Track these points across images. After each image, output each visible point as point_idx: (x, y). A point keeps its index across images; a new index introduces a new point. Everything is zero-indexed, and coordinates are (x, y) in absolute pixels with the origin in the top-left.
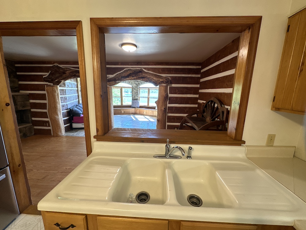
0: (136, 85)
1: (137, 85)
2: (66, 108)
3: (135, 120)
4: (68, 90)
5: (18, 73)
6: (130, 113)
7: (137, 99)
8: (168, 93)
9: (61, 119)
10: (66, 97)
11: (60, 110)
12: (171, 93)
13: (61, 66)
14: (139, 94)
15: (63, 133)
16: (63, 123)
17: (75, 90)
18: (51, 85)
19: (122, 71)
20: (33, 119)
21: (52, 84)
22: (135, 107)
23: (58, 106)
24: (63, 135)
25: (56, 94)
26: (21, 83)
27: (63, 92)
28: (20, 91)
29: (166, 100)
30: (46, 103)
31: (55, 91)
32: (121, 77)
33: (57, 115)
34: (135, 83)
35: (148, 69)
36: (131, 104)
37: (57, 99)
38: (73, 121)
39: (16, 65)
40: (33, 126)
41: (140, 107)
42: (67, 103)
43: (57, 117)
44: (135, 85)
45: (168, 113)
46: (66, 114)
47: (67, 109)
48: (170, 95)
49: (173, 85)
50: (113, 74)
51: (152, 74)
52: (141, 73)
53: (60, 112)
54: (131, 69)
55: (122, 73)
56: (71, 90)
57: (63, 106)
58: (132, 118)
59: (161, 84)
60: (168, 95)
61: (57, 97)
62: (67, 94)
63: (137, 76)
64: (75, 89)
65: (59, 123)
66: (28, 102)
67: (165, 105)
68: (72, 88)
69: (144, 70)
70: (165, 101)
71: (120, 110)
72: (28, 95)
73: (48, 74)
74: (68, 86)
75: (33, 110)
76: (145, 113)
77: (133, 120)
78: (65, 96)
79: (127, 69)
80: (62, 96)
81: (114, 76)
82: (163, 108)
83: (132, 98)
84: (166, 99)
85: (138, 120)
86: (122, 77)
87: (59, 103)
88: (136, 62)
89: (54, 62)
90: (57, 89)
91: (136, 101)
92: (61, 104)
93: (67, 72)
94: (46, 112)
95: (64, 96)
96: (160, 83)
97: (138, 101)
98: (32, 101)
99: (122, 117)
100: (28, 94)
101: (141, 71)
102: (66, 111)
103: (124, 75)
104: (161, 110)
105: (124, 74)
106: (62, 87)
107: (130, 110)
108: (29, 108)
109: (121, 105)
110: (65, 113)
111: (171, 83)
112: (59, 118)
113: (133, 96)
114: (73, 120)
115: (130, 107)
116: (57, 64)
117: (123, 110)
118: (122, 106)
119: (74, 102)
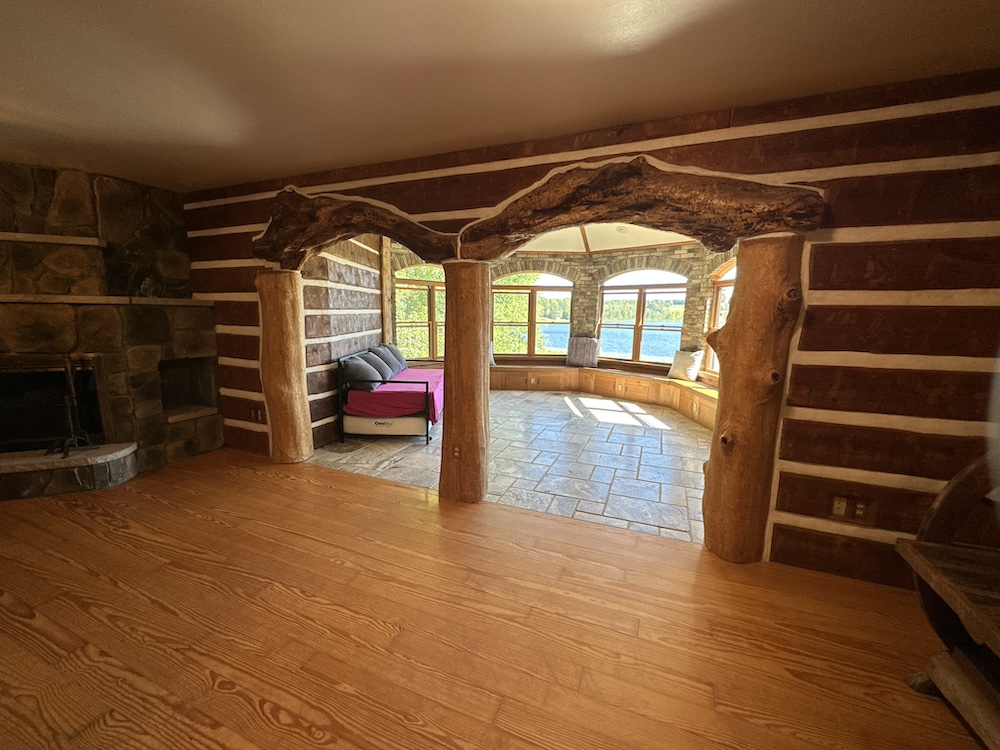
2: (326, 359)
3: (580, 415)
4: (339, 291)
5: (190, 234)
6: (562, 387)
7: (589, 335)
8: (799, 284)
9: (302, 398)
10: (329, 316)
11: (299, 362)
12: (820, 282)
13: (305, 192)
14: (598, 312)
15: (304, 452)
16: (308, 413)
17: (372, 294)
18: (274, 269)
19: (536, 185)
20: (224, 391)
21: (276, 266)
22: (581, 362)
23: (293, 347)
24: (305, 459)
25: (288, 303)
26: (197, 265)
27: (317, 298)
28: (194, 294)
29: (789, 324)
30: (258, 337)
31: (285, 292)
32: (530, 213)
33: (288, 381)
35: (681, 155)
36: (566, 353)
37: (290, 320)
38: (345, 409)
39: (187, 207)
40: (221, 416)
41: (603, 364)
42: (332, 339)
43: (286, 390)
45: (791, 403)
46: (325, 381)
47: (330, 362)
48: (813, 298)
49: (844, 236)
50: (491, 204)
51: (703, 183)
52: (634, 181)
53: (300, 371)
54: (584, 165)
55: (537, 192)
56: (352, 294)
57: (314, 349)
58: (568, 407)
59: (759, 232)
60: (800, 300)
61: (289, 314)
62: (331, 305)
63: (611, 198)
64: (369, 291)
65: (293, 412)
66: (211, 332)
67: (775, 358)
68: (357, 285)
69: (652, 161)
70: (779, 330)
71: (525, 373)
72: (212, 308)
73: (263, 227)
74: (340, 276)
75: (224, 361)
76: (620, 389)
77: (571, 415)
78: (325, 312)
79: (563, 169)
80: (310, 312)
81: (500, 211)
82: (765, 375)
83: (572, 329)
84: (785, 320)
85: (595, 419)
86: (535, 211)
87: (298, 336)
88: (612, 129)
89: (286, 181)
90: (291, 282)
91: (585, 339)
92: (304, 342)
93: (322, 214)
94: (258, 370)
95: (318, 312)
96: (748, 226)
97: (595, 339)
98: (221, 329)
99: (528, 401)
100: (212, 304)
101: (636, 170)
102: (323, 368)
103: (543, 201)
104: (752, 383)
105: (547, 194)
106: (316, 279)
107: (560, 374)
108: (214, 353)
109: (529, 354)
110: (319, 375)
111: (831, 221)
112: (292, 395)
113: (575, 322)
114: (347, 403)
115: (560, 361)
116: (293, 186)
117: (535, 373)
118: (531, 359)
119: (364, 337)
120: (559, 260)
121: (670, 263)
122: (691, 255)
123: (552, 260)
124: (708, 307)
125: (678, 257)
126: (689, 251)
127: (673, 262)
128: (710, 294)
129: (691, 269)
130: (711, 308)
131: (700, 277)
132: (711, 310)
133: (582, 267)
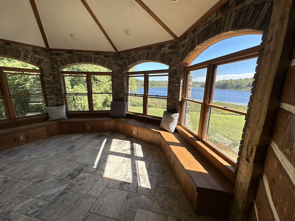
0: (120, 68)
1: (122, 68)
34: (117, 63)
44: (117, 68)
120: (100, 56)
121: (159, 56)
122: (171, 50)
123: (96, 56)
124: (181, 85)
125: (163, 52)
126: (170, 48)
127: (161, 56)
128: (182, 76)
129: (171, 60)
130: (183, 85)
131: (177, 65)
132: (183, 87)
133: (115, 61)
